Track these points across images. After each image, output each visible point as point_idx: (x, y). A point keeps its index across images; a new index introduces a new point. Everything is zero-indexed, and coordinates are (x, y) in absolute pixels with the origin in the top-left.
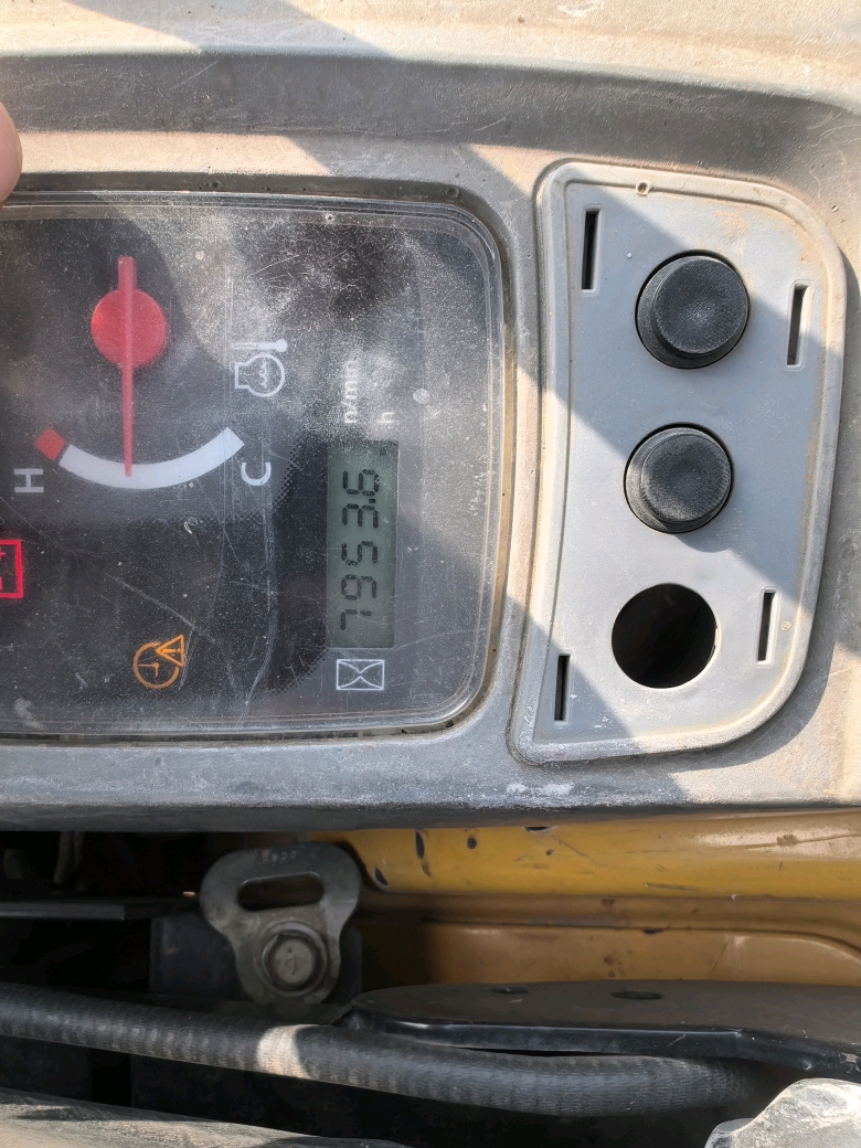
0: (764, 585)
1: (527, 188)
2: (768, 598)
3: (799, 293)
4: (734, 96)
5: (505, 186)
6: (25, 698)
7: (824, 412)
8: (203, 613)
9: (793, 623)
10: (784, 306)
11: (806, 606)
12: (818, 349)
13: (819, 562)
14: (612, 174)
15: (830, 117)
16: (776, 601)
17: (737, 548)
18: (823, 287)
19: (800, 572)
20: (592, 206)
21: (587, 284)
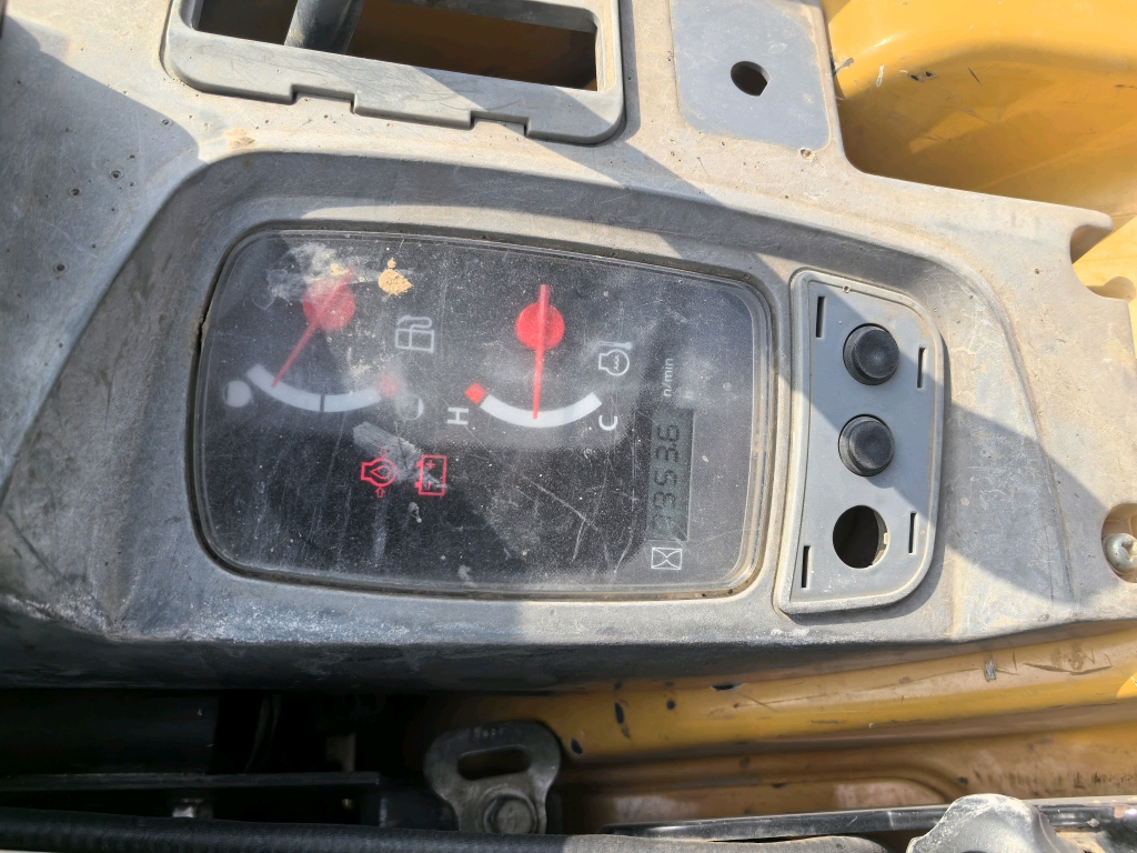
0: (911, 509)
1: (786, 280)
2: (913, 515)
3: (921, 351)
4: (890, 251)
5: (775, 277)
6: (467, 565)
7: (936, 414)
8: (591, 510)
9: (926, 531)
10: (915, 358)
11: (932, 521)
12: (932, 382)
13: (937, 496)
14: (833, 280)
15: (935, 268)
16: (917, 518)
17: (897, 488)
18: (932, 350)
19: (928, 502)
20: (821, 295)
21: (818, 334)
